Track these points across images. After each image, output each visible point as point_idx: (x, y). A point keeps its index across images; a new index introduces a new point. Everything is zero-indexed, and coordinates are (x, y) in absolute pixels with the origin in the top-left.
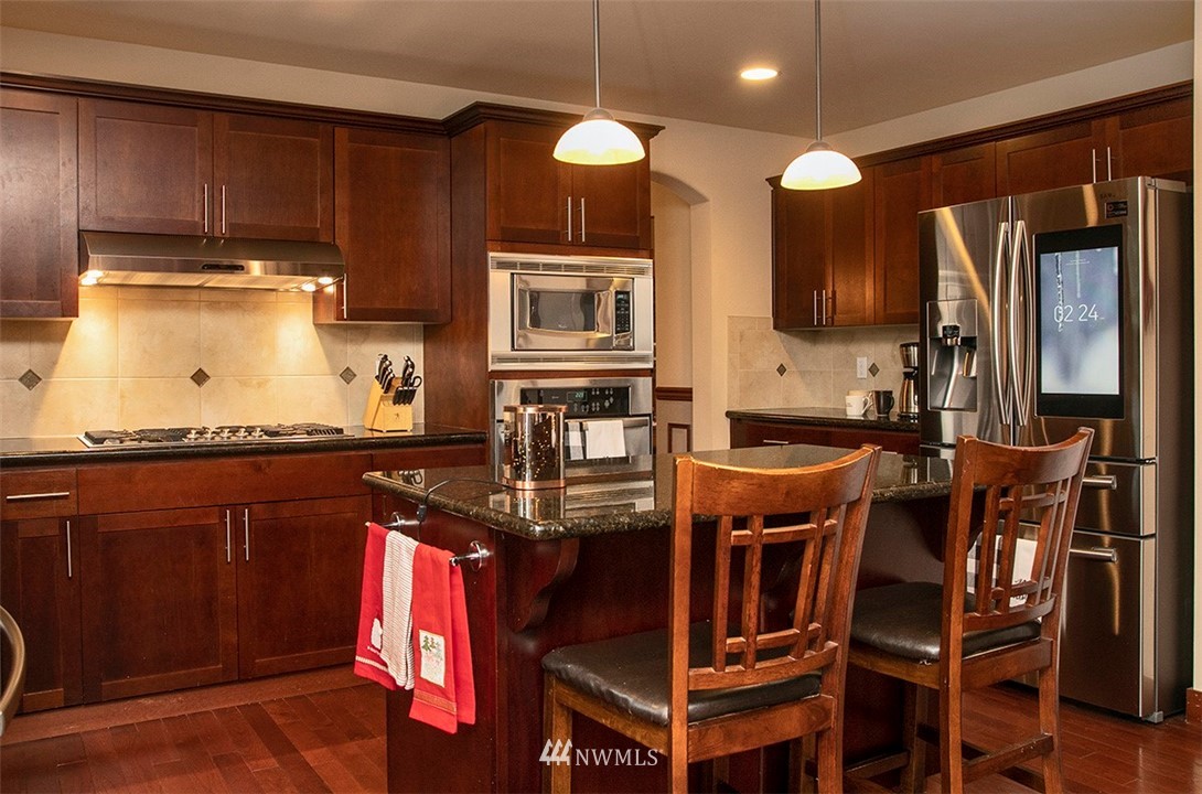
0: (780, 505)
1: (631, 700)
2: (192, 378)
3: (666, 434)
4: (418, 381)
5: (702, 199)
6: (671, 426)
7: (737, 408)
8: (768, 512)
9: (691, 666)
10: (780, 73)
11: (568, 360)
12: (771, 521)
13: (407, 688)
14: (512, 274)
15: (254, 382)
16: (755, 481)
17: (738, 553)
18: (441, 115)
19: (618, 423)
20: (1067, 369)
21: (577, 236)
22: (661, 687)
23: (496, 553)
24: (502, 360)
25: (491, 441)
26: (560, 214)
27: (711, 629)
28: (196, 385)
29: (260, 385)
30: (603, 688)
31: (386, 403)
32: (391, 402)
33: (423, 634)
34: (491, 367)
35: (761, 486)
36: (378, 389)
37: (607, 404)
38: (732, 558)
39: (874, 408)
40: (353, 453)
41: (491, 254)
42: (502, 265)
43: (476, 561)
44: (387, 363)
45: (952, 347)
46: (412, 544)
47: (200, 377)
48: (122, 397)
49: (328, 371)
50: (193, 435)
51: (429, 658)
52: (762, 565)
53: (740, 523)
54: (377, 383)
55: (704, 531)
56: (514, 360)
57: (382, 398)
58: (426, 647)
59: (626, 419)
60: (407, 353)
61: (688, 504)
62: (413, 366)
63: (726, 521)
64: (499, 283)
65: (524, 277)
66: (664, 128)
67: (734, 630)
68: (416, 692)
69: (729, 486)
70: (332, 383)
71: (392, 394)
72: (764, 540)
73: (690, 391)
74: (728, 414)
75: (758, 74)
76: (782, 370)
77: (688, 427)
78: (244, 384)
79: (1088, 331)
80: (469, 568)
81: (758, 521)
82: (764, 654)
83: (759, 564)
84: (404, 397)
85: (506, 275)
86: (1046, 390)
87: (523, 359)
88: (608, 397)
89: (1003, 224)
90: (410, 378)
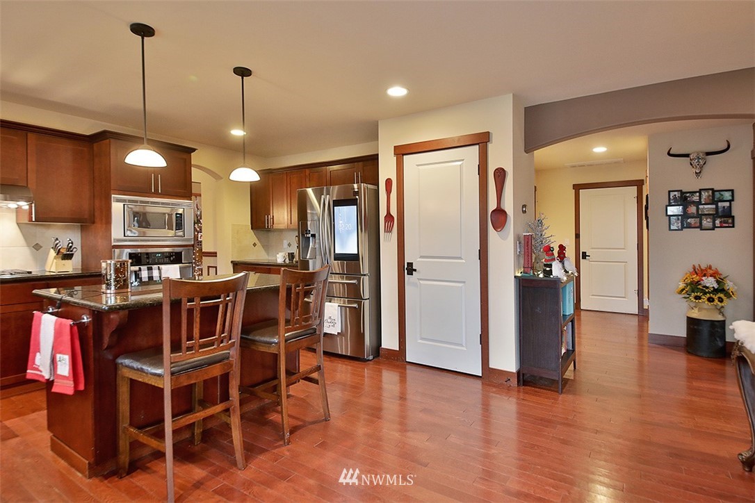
1: (149, 369)
3: (207, 269)
4: (75, 250)
5: (221, 178)
6: (209, 267)
7: (237, 259)
8: (202, 296)
9: (171, 353)
11: (163, 241)
12: (203, 299)
13: (51, 379)
14: (124, 205)
17: (190, 311)
18: (88, 133)
19: (177, 266)
20: (343, 245)
21: (156, 189)
22: (159, 362)
23: (93, 320)
24: (119, 241)
27: (180, 340)
30: (139, 367)
31: (57, 259)
32: (60, 259)
33: (58, 356)
34: (113, 244)
35: (198, 286)
36: (52, 253)
37: (172, 259)
38: (188, 312)
39: (287, 259)
41: (113, 196)
42: (118, 201)
43: (84, 322)
44: (58, 241)
45: (309, 238)
46: (54, 318)
49: (26, 246)
51: (61, 365)
53: (190, 300)
54: (52, 250)
55: (176, 305)
56: (125, 241)
57: (55, 258)
58: (60, 361)
59: (181, 265)
60: (70, 236)
62: (72, 243)
63: (184, 300)
64: (117, 208)
65: (130, 206)
66: (195, 149)
67: (190, 338)
68: (55, 380)
70: (28, 251)
71: (61, 255)
72: (201, 306)
73: (216, 253)
74: (232, 262)
75: (238, 133)
76: (255, 245)
77: (216, 267)
79: (349, 232)
80: (81, 327)
81: (198, 299)
82: (203, 346)
83: (199, 315)
84: (68, 256)
85: (121, 205)
86: (336, 252)
87: (130, 241)
88: (172, 256)
89: (323, 196)
90: (71, 248)
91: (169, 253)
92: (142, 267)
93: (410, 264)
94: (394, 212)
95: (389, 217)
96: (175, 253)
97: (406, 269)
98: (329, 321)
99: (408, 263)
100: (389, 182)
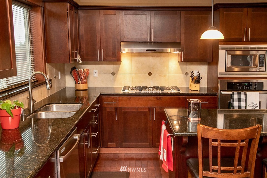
0: (224, 138)
2: (148, 74)
8: (222, 139)
9: (203, 170)
12: (222, 141)
14: (226, 51)
15: (163, 75)
16: (217, 132)
18: (211, 6)
21: (247, 39)
24: (222, 74)
25: (218, 95)
26: (242, 33)
28: (149, 76)
29: (164, 76)
31: (193, 83)
32: (194, 83)
33: (164, 149)
34: (219, 76)
40: (181, 96)
41: (220, 46)
42: (223, 49)
44: (193, 73)
47: (150, 74)
48: (133, 78)
49: (182, 73)
50: (144, 90)
51: (165, 155)
52: (221, 151)
54: (191, 78)
56: (226, 74)
57: (191, 82)
58: (164, 152)
59: (261, 92)
61: (200, 135)
65: (229, 51)
67: (214, 165)
68: (163, 161)
69: (210, 132)
70: (182, 76)
71: (194, 81)
72: (221, 146)
78: (160, 76)
81: (219, 141)
82: (223, 172)
83: (220, 151)
84: (198, 82)
87: (228, 74)
88: (255, 85)
90: (199, 77)
96: (258, 83)
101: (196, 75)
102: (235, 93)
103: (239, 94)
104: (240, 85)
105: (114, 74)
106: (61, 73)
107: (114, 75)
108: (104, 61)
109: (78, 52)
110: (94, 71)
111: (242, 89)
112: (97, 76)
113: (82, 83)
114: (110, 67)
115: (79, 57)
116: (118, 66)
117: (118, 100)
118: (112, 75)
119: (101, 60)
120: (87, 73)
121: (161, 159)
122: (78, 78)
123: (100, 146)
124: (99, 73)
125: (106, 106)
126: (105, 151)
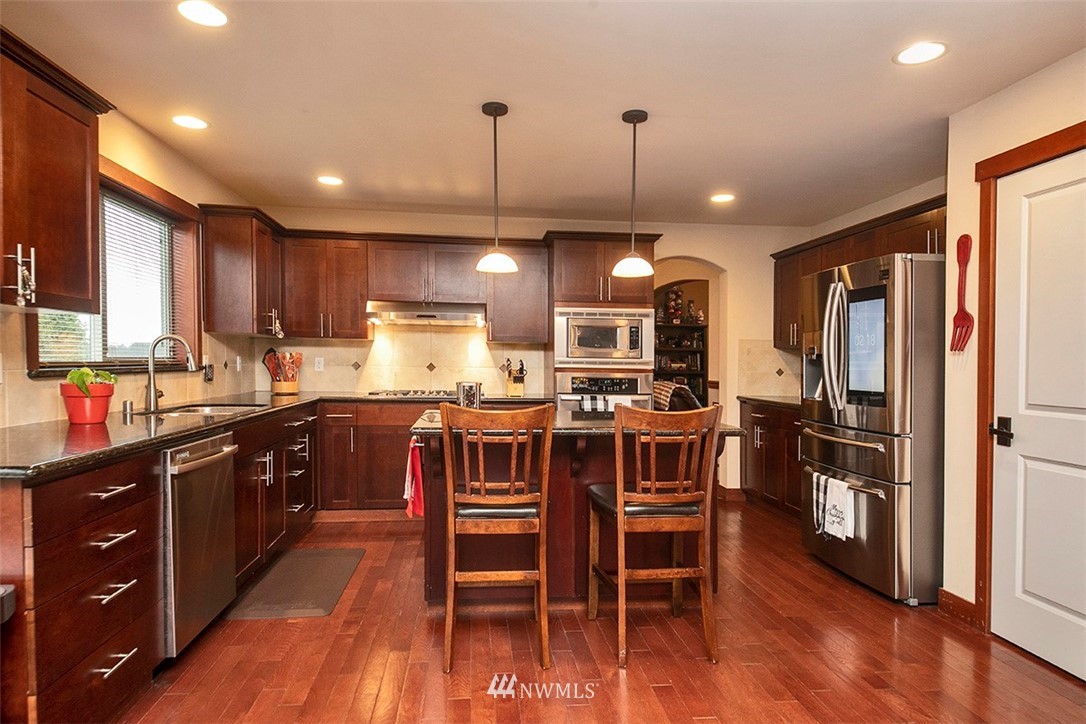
2: (427, 367)
5: (722, 271)
7: (744, 394)
10: (736, 196)
14: (567, 319)
15: (457, 370)
18: (541, 237)
19: (630, 397)
21: (606, 297)
24: (561, 362)
26: (597, 286)
28: (430, 371)
29: (459, 371)
32: (512, 382)
34: (556, 366)
37: (624, 387)
40: (519, 411)
41: (556, 308)
42: (561, 314)
44: (510, 363)
47: (431, 367)
48: (396, 376)
49: (493, 366)
50: (412, 393)
54: (507, 373)
56: (569, 363)
57: (507, 380)
61: (447, 422)
62: (523, 364)
64: (560, 322)
65: (575, 320)
66: (661, 235)
70: (495, 371)
71: (512, 378)
72: (484, 441)
73: (718, 383)
74: (738, 398)
75: (722, 198)
76: (780, 372)
78: (452, 371)
83: (482, 451)
84: (519, 380)
85: (564, 319)
86: (850, 389)
87: (574, 363)
88: (624, 384)
89: (833, 285)
90: (521, 370)
91: (621, 380)
92: (585, 396)
93: (1005, 422)
94: (973, 307)
95: (963, 318)
96: (629, 379)
97: (995, 432)
98: (833, 512)
99: (999, 418)
100: (964, 243)
101: (516, 367)
102: (587, 397)
103: (594, 399)
104: (596, 384)
105: (357, 366)
106: (243, 361)
107: (357, 369)
108: (333, 337)
109: (274, 314)
110: (317, 359)
111: (600, 391)
112: (322, 369)
113: (285, 381)
114: (349, 353)
115: (278, 325)
116: (364, 349)
117: (357, 412)
118: (352, 369)
119: (326, 335)
120: (297, 363)
121: (405, 497)
122: (276, 371)
123: (316, 505)
124: (327, 364)
125: (331, 423)
126: (326, 517)
